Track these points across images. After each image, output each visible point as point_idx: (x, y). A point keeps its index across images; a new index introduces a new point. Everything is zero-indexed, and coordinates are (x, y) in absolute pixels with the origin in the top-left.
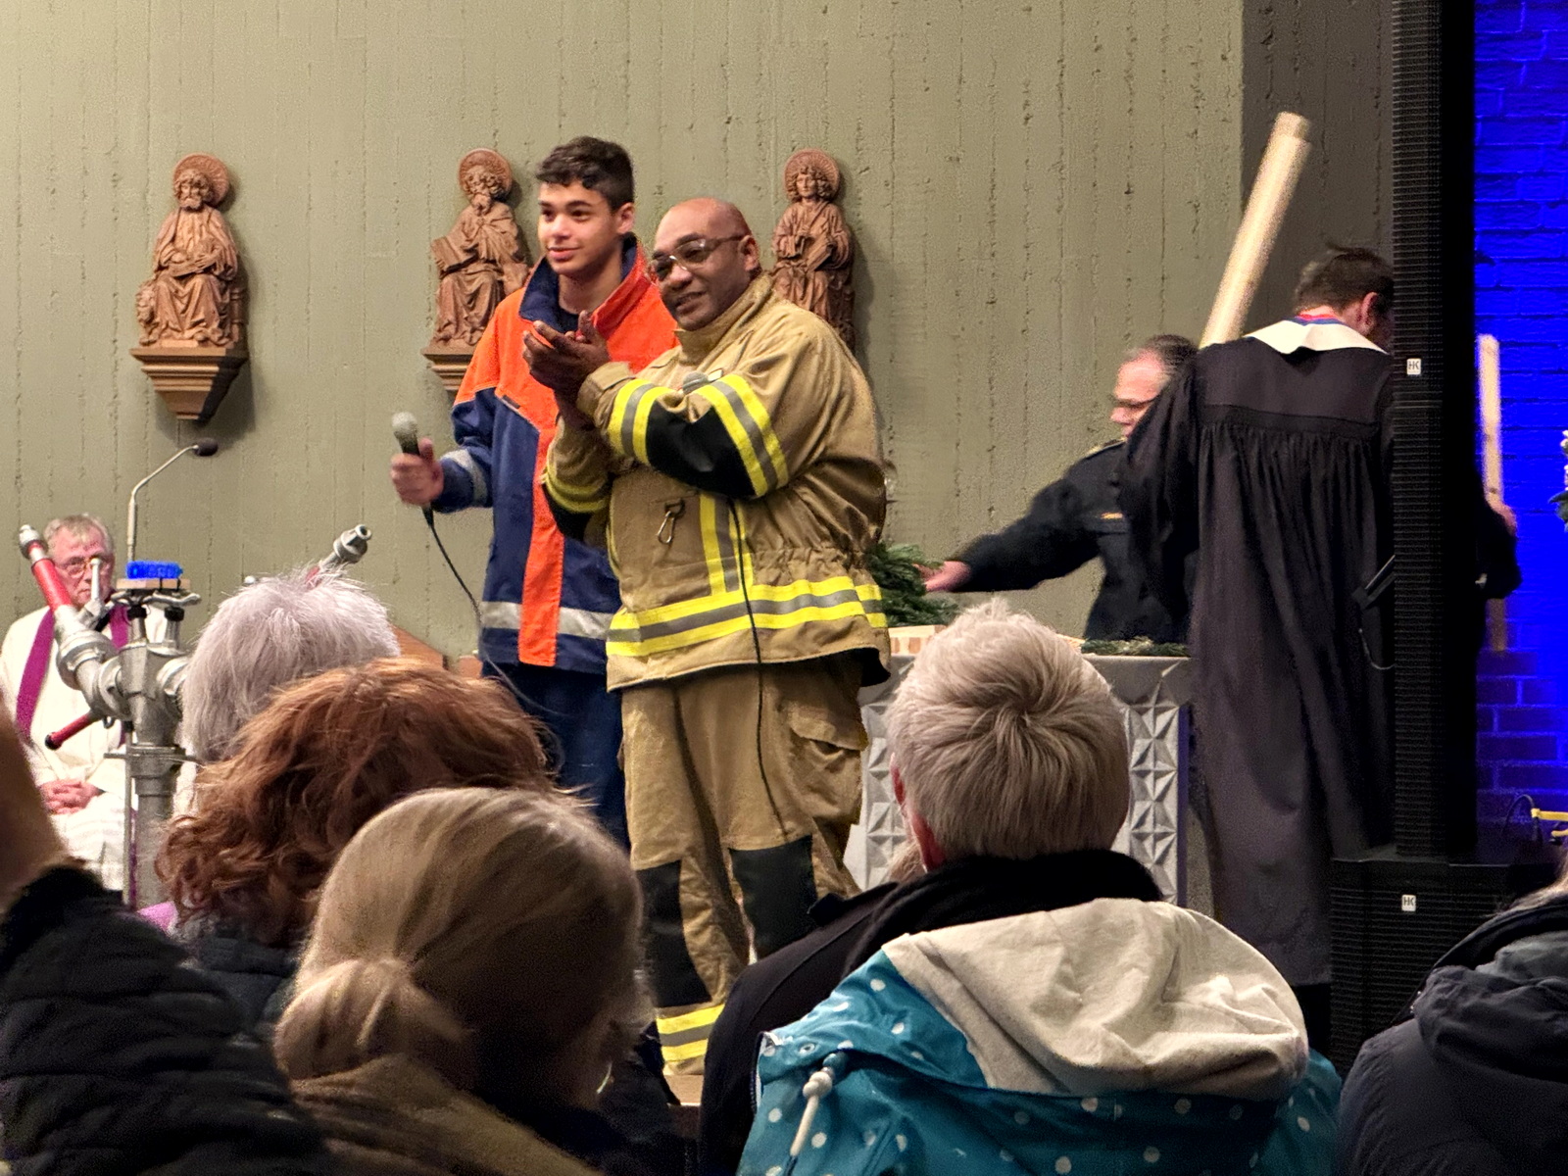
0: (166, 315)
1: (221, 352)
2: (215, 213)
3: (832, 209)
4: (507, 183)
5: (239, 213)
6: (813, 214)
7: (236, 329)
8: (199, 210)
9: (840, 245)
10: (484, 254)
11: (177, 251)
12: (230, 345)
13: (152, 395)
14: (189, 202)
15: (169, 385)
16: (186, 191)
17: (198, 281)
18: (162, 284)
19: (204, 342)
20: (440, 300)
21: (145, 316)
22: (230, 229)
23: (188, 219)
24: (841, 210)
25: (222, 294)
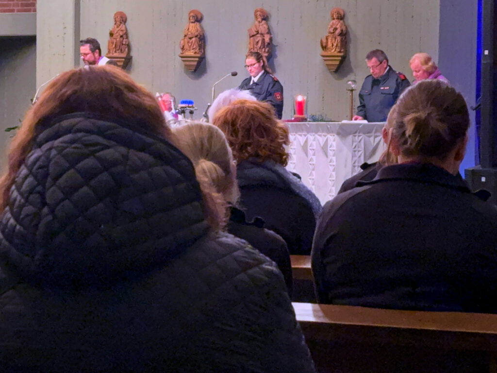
0: (186, 47)
1: (199, 55)
2: (198, 24)
3: (342, 21)
4: (265, 16)
5: (204, 23)
6: (337, 23)
7: (203, 50)
8: (194, 22)
9: (344, 30)
10: (260, 32)
11: (189, 32)
12: (201, 53)
13: (183, 66)
14: (192, 21)
15: (188, 63)
16: (191, 18)
17: (194, 39)
18: (186, 40)
19: (195, 53)
20: (250, 43)
21: (182, 47)
22: (201, 27)
23: (192, 25)
24: (344, 22)
25: (200, 42)
